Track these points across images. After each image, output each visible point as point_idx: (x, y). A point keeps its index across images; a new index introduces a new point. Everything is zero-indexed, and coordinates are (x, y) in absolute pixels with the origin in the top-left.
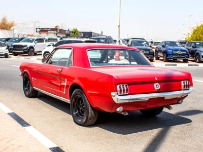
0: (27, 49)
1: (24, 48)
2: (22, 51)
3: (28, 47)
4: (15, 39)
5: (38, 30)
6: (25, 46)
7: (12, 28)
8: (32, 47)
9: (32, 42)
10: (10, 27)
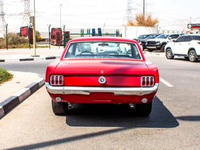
0: (159, 45)
1: (157, 44)
2: (155, 47)
3: (161, 42)
4: (153, 36)
5: (190, 26)
6: (158, 42)
7: (156, 25)
8: (165, 43)
9: (166, 38)
10: (154, 24)
